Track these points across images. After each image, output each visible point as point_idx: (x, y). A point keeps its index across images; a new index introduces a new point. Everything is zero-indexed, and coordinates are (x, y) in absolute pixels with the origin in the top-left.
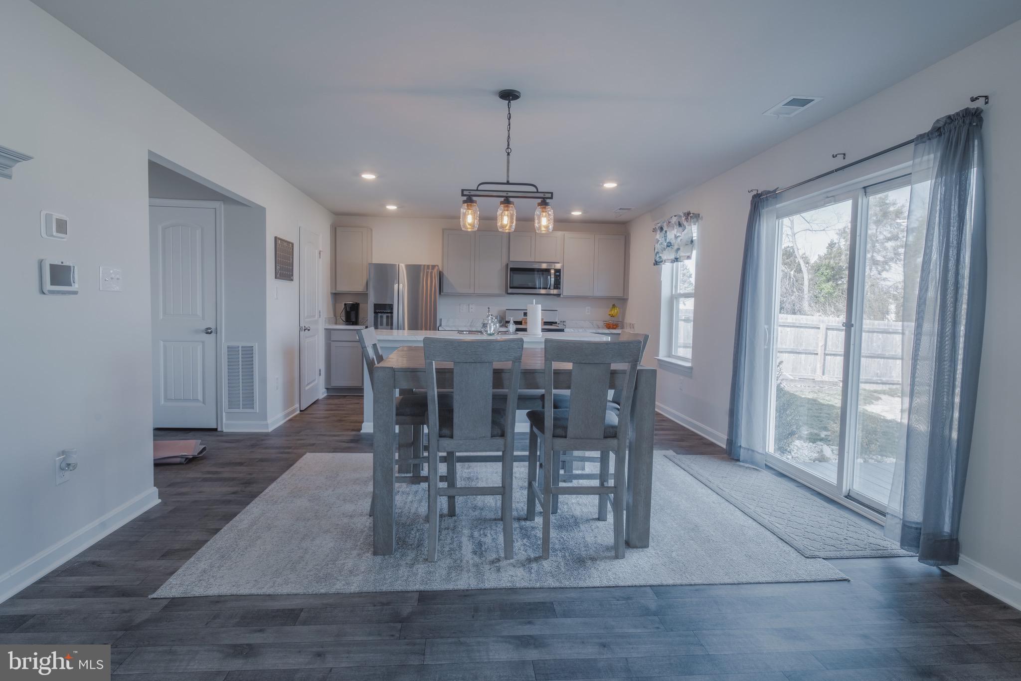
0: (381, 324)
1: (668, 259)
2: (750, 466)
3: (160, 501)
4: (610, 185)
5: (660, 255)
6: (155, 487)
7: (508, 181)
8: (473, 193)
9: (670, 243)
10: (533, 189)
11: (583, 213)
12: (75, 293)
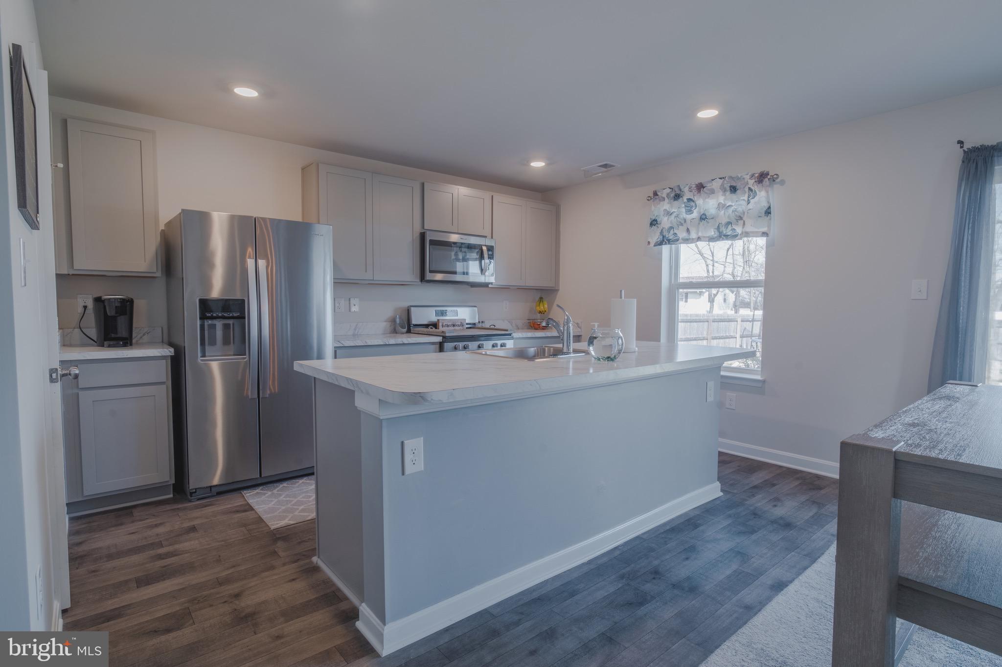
0: (213, 342)
1: (704, 237)
5: (676, 231)
9: (705, 215)
11: (547, 165)
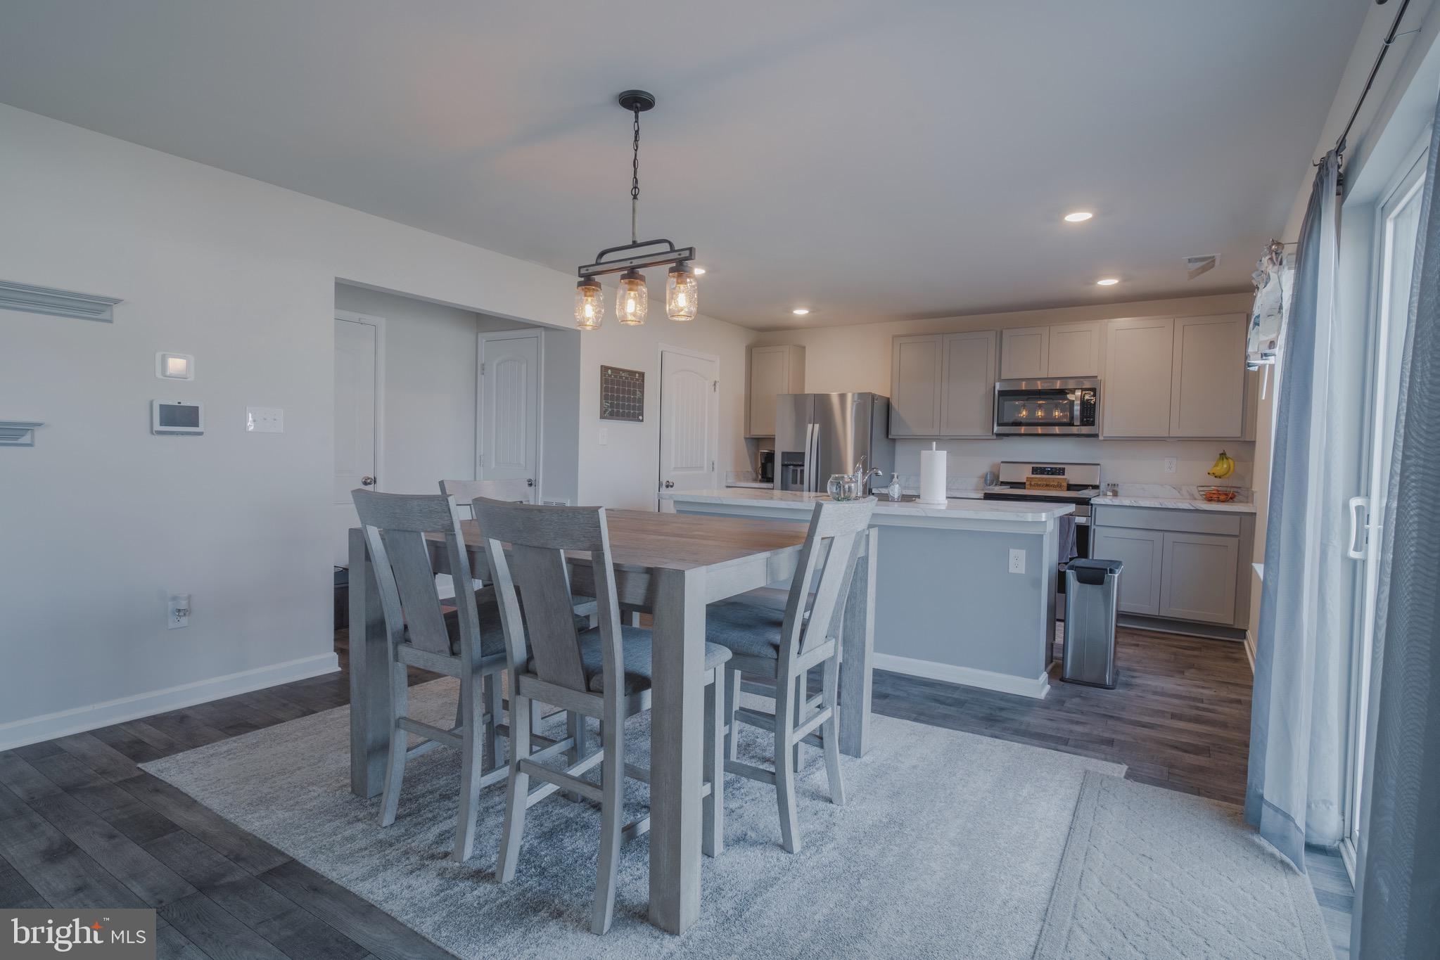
2: (1273, 849)
3: (340, 669)
4: (1078, 217)
6: (336, 653)
7: (634, 242)
8: (591, 270)
10: (666, 247)
12: (200, 434)
